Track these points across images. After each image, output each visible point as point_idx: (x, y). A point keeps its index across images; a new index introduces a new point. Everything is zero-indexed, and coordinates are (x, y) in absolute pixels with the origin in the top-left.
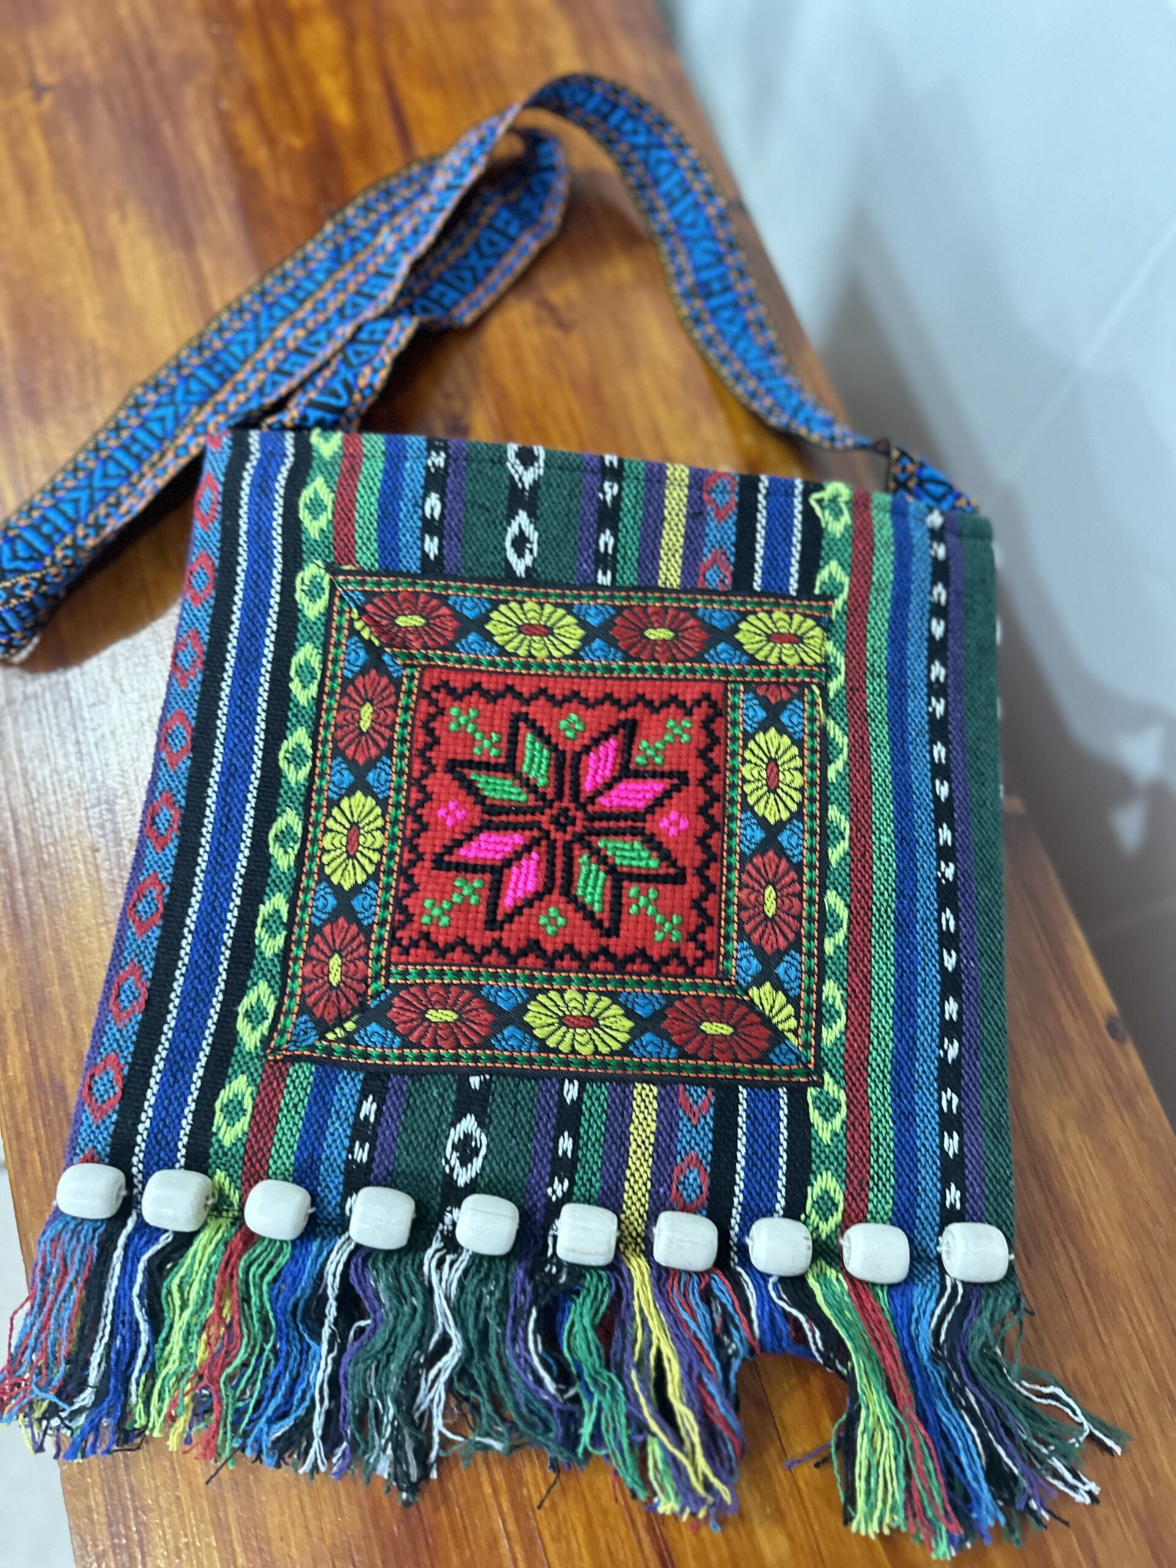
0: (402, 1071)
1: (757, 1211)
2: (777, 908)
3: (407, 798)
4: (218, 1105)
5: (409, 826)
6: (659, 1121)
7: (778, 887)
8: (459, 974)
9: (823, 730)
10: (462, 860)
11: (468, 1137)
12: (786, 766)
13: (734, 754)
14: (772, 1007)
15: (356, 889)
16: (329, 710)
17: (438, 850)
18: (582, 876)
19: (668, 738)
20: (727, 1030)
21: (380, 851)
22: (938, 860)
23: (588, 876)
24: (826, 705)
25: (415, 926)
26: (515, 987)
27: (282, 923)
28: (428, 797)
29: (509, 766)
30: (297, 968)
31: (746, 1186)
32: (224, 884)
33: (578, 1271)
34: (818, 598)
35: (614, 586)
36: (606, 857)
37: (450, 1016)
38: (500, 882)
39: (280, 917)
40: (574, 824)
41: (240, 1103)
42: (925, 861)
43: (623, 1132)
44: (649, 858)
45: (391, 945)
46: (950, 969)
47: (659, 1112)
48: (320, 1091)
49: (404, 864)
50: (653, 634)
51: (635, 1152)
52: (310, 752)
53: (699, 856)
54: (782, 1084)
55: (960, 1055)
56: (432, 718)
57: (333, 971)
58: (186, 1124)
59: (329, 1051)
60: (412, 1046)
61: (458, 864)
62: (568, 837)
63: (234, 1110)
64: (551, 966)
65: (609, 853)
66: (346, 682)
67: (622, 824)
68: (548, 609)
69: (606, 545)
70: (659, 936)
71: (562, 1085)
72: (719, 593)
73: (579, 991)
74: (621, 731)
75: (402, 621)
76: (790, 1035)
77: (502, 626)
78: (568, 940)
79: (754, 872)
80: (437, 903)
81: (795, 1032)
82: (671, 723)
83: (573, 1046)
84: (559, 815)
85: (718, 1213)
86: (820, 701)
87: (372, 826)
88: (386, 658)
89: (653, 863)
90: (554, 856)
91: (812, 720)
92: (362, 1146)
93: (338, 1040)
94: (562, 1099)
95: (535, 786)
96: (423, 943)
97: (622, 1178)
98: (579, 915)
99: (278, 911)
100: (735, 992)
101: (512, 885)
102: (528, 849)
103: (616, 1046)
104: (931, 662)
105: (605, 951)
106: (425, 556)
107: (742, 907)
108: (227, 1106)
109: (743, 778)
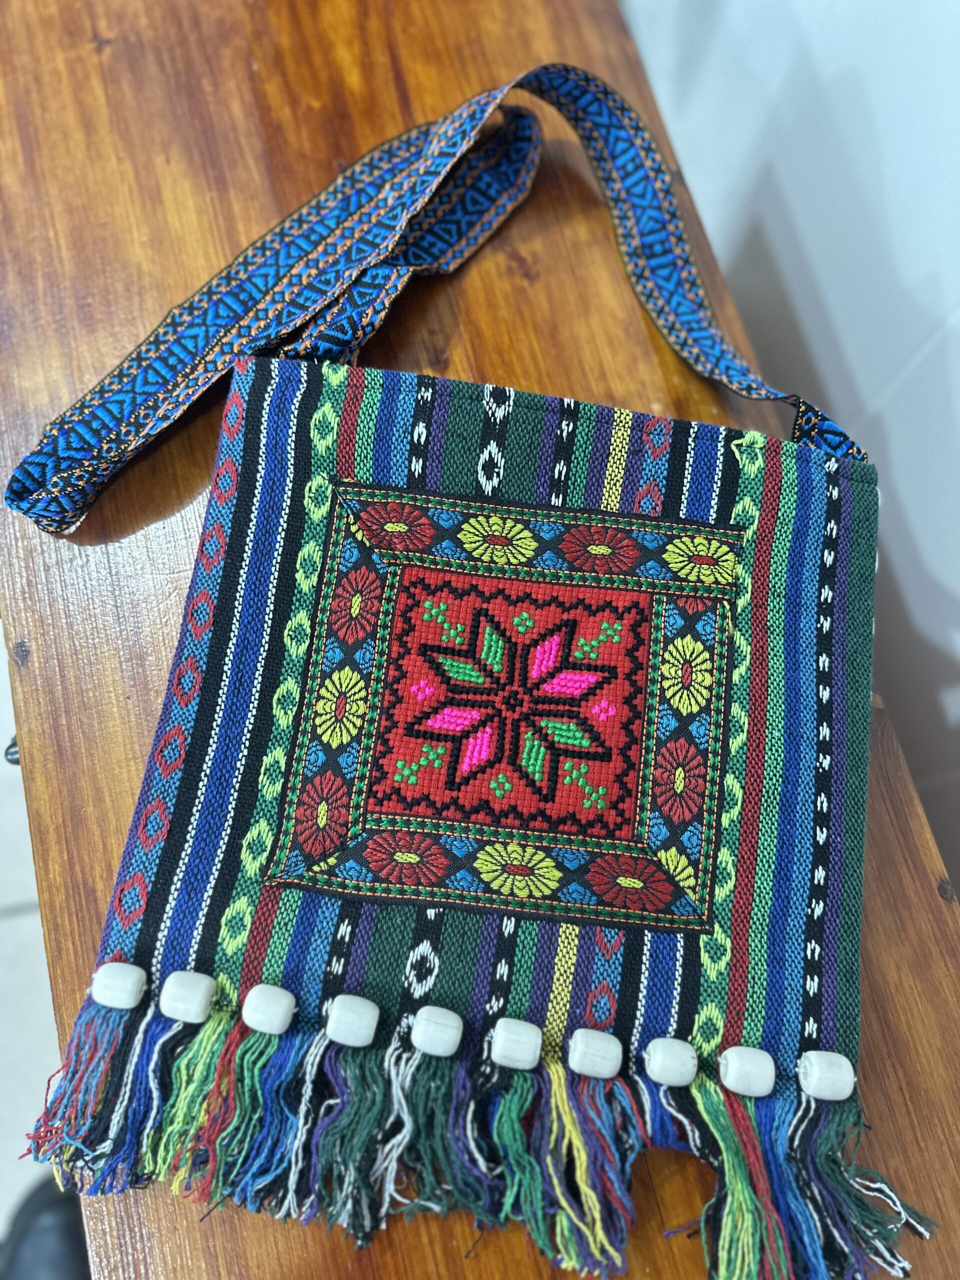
0: (374, 901)
1: (653, 1031)
2: (685, 786)
3: (386, 674)
4: (223, 921)
5: (386, 698)
6: (579, 955)
7: (687, 768)
8: (422, 825)
9: (731, 639)
10: (429, 730)
11: (424, 959)
12: (698, 668)
13: (655, 655)
14: (676, 868)
15: (342, 748)
16: (326, 597)
17: (409, 720)
18: (526, 750)
19: (602, 637)
20: (638, 884)
21: (362, 717)
22: (818, 752)
23: (531, 750)
24: (734, 618)
25: (389, 782)
26: (467, 838)
27: (280, 772)
28: (404, 675)
29: (470, 653)
30: (291, 811)
31: (646, 1011)
32: (235, 738)
33: (507, 1073)
34: (733, 528)
35: (564, 507)
36: (547, 735)
37: (413, 858)
38: (460, 750)
39: (279, 767)
40: (521, 706)
41: (241, 919)
42: (808, 753)
43: (549, 962)
44: (582, 738)
45: (368, 797)
46: (821, 843)
47: (580, 948)
48: (306, 914)
49: (382, 730)
50: (595, 550)
51: (558, 980)
52: (309, 631)
53: (624, 739)
54: (680, 930)
55: (824, 913)
56: (410, 609)
57: (320, 816)
58: (197, 934)
59: (314, 880)
60: (381, 881)
61: (425, 732)
62: (516, 716)
63: (236, 925)
64: (497, 822)
65: (549, 732)
66: (341, 575)
67: (561, 707)
68: (510, 523)
69: (560, 473)
70: (587, 804)
71: (502, 921)
72: (652, 519)
73: (519, 844)
74: (564, 629)
75: (389, 527)
76: (688, 891)
77: (471, 535)
78: (513, 803)
79: (667, 755)
80: (408, 764)
81: (693, 889)
82: (605, 625)
83: (512, 889)
84: (510, 697)
85: (622, 1031)
86: (729, 614)
87: (357, 697)
88: (374, 557)
89: (586, 743)
90: (504, 731)
91: (722, 630)
92: (338, 961)
93: (322, 872)
94: (501, 933)
95: (491, 671)
96: (394, 797)
97: (547, 1000)
98: (523, 782)
99: (278, 762)
100: (646, 854)
101: (469, 753)
102: (483, 723)
103: (547, 892)
104: (821, 587)
105: (542, 813)
106: (411, 474)
107: (655, 783)
108: (231, 921)
109: (662, 675)
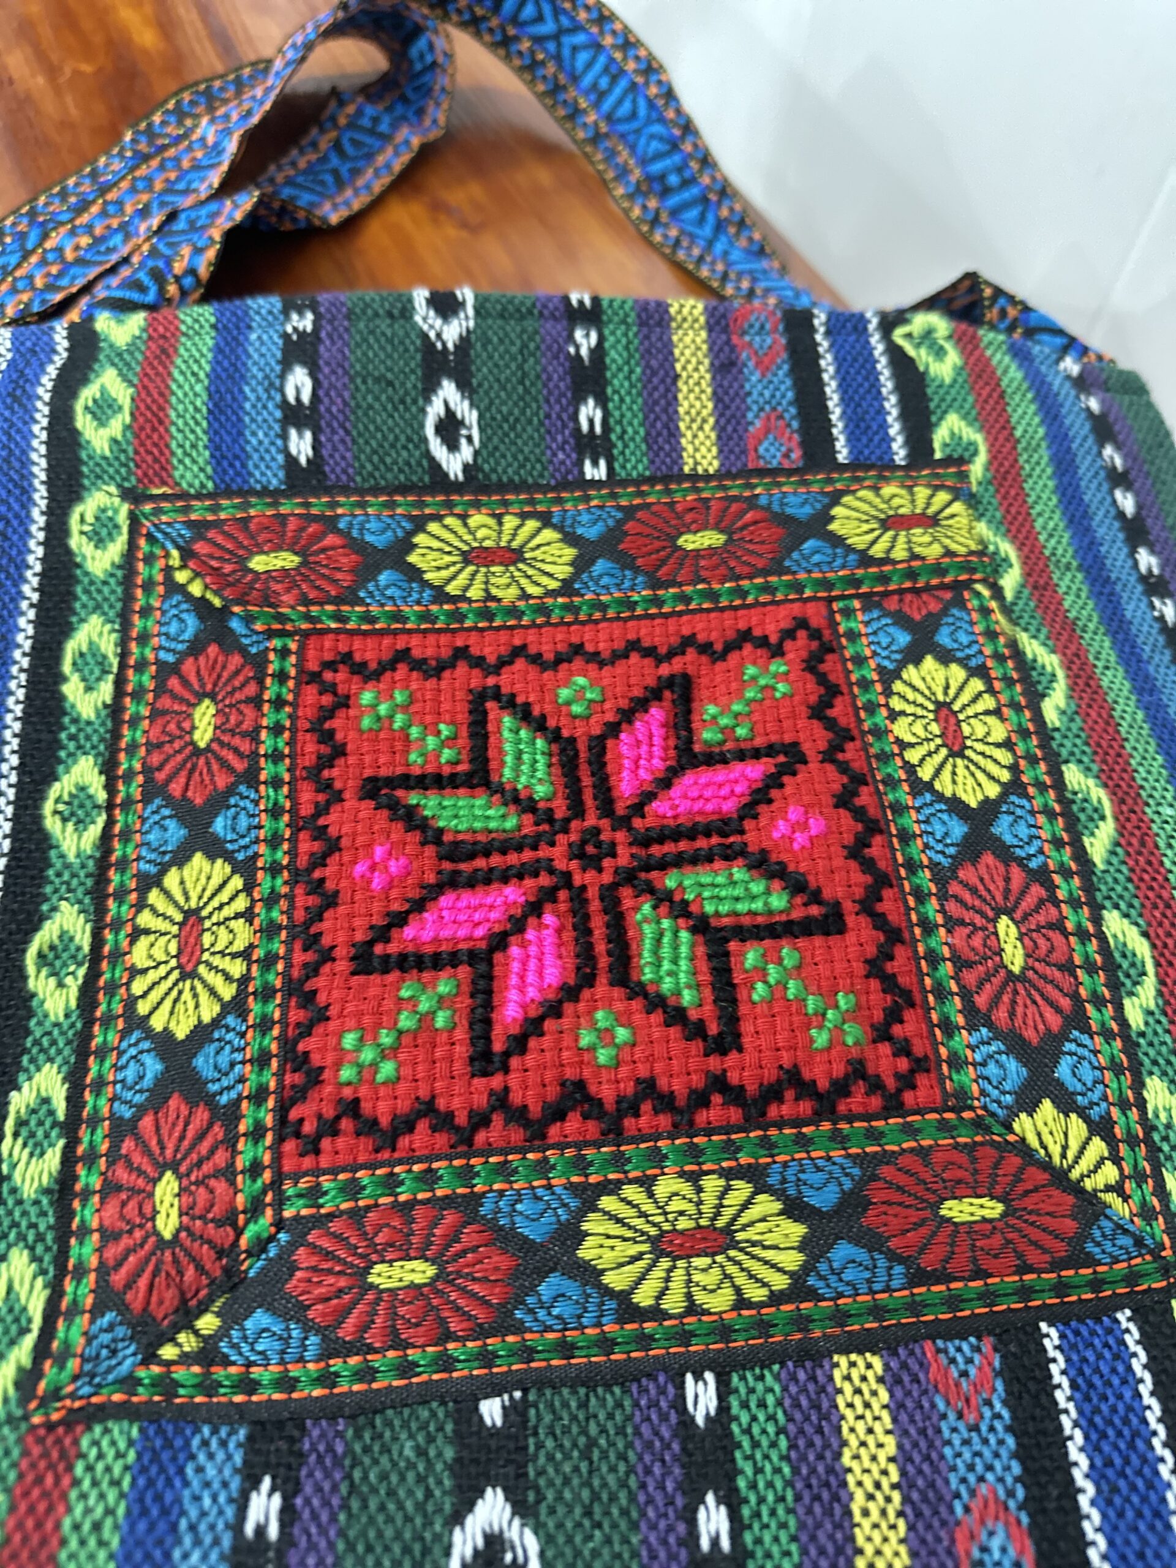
0: (331, 1409)
2: (1028, 956)
3: (293, 853)
5: (300, 901)
6: (899, 1430)
7: (1018, 915)
8: (429, 1178)
9: (1014, 648)
10: (411, 949)
11: (494, 1542)
12: (970, 711)
13: (871, 708)
14: (1065, 1148)
15: (202, 1034)
16: (134, 722)
17: (359, 937)
18: (648, 944)
19: (750, 694)
20: (993, 1209)
21: (245, 954)
23: (658, 941)
24: (1007, 610)
25: (328, 1089)
26: (549, 1187)
27: (55, 1124)
28: (333, 847)
29: (478, 775)
30: (87, 1214)
34: (943, 464)
35: (613, 480)
36: (685, 903)
37: (420, 1272)
38: (490, 977)
39: (51, 1113)
40: (614, 855)
43: (830, 1470)
44: (768, 892)
45: (280, 1139)
47: (896, 1408)
48: (151, 1483)
49: (296, 973)
50: (690, 542)
51: (866, 1513)
52: (102, 796)
53: (861, 879)
54: (1120, 1302)
56: (329, 713)
57: (163, 1209)
59: (167, 1386)
60: (345, 1350)
61: (403, 957)
62: (607, 878)
64: (614, 1133)
65: (690, 896)
66: (165, 670)
67: (702, 843)
68: (510, 522)
69: (591, 422)
70: (821, 1039)
71: (681, 1386)
72: (791, 472)
73: (682, 1174)
74: (667, 694)
75: (259, 563)
76: (1110, 1198)
77: (436, 555)
78: (643, 1072)
79: (967, 896)
80: (368, 1035)
81: (1117, 1189)
82: (751, 670)
83: (689, 1296)
84: (584, 842)
86: (994, 606)
87: (227, 912)
88: (235, 624)
89: (778, 901)
90: (587, 917)
91: (992, 635)
93: (185, 1359)
94: (688, 1420)
95: (531, 798)
96: (345, 1124)
98: (657, 1017)
99: (46, 1101)
100: (988, 1130)
101: (514, 980)
102: (535, 908)
103: (780, 1282)
104: (1133, 552)
105: (719, 1083)
106: (291, 461)
107: (961, 963)
109: (899, 741)
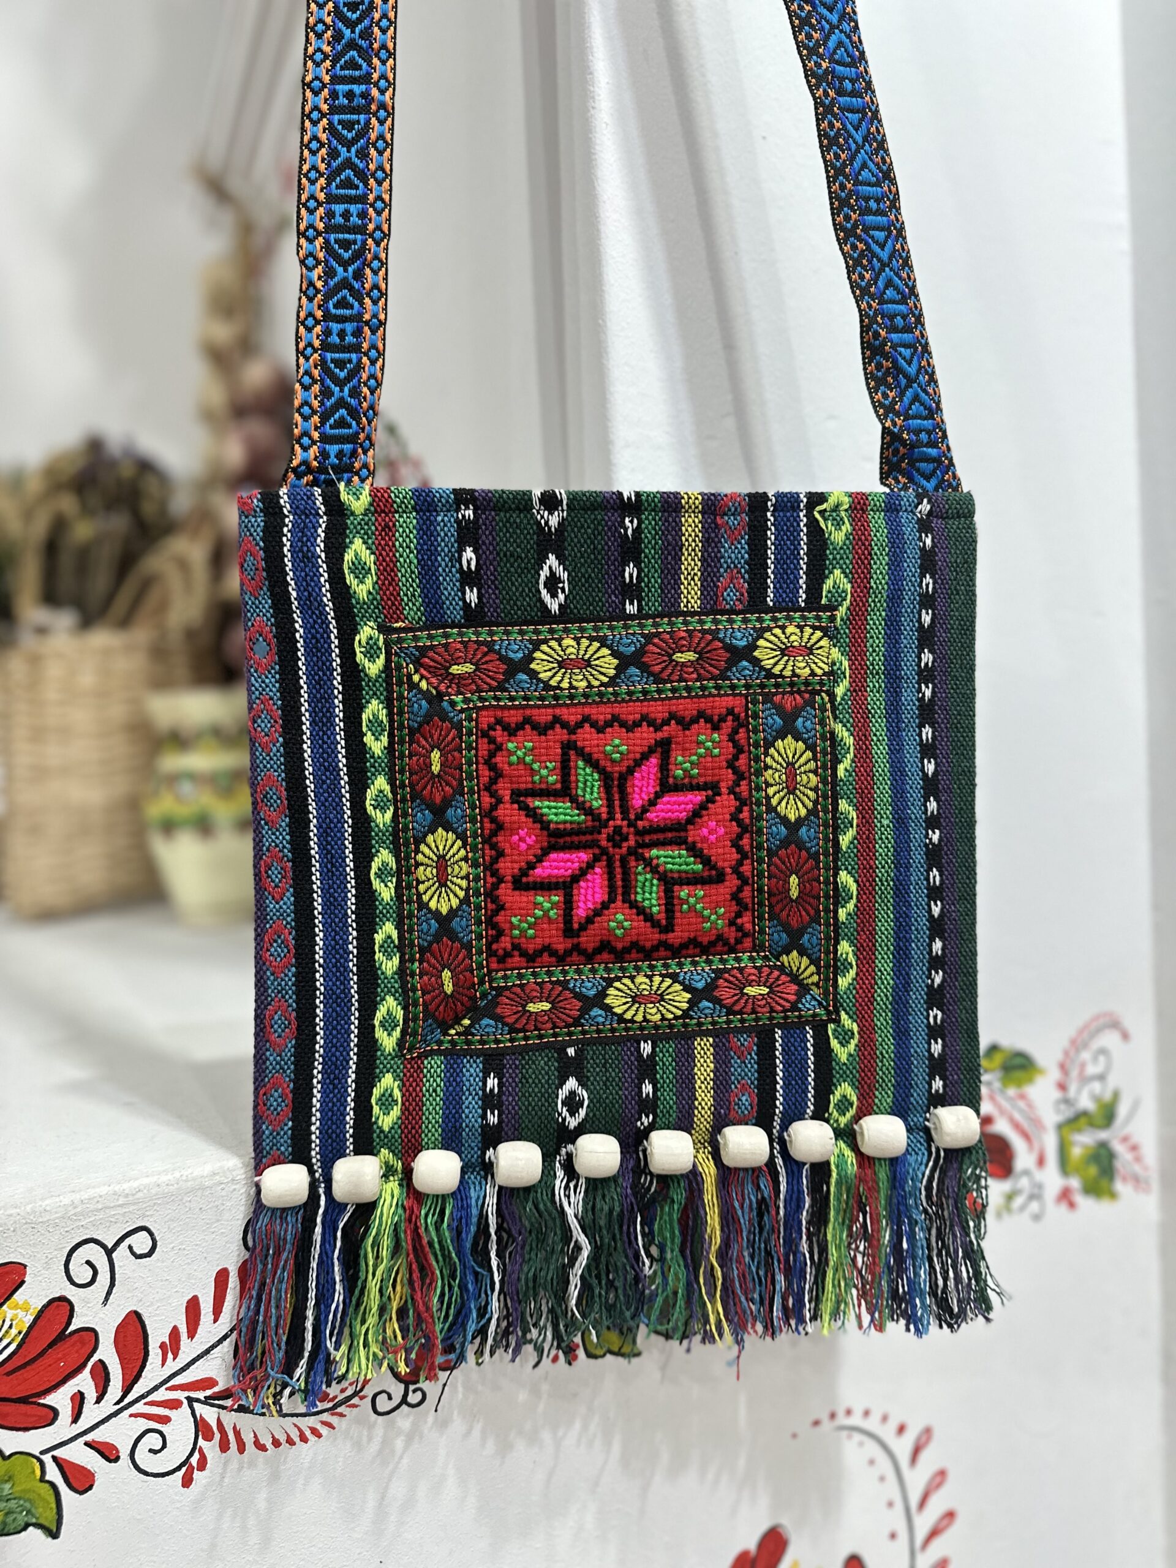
0: (513, 1051)
1: (794, 1114)
2: (800, 892)
3: (482, 828)
4: (373, 1101)
5: (488, 852)
6: (716, 1062)
7: (800, 874)
8: (549, 974)
9: (832, 733)
10: (538, 880)
11: (572, 1093)
12: (802, 769)
13: (757, 760)
14: (799, 968)
15: (452, 912)
16: (401, 758)
17: (516, 872)
18: (640, 886)
19: (701, 751)
20: (765, 990)
21: (466, 877)
22: (927, 830)
23: (644, 885)
24: (834, 709)
25: (507, 939)
26: (595, 978)
27: (395, 946)
28: (501, 827)
29: (565, 791)
30: (415, 982)
31: (785, 1101)
32: (340, 921)
33: (665, 1180)
34: (824, 608)
35: (641, 615)
36: (657, 865)
37: (546, 1006)
38: (572, 896)
39: (393, 942)
40: (627, 840)
41: (391, 1095)
42: (917, 832)
43: (690, 1074)
44: (694, 863)
45: (489, 956)
46: (936, 915)
47: (716, 1055)
48: (451, 1075)
49: (489, 887)
50: (681, 657)
51: (700, 1087)
52: (391, 796)
53: (734, 856)
54: (807, 1023)
55: (944, 980)
56: (492, 754)
57: (446, 983)
58: (350, 1119)
59: (452, 1042)
60: (518, 1031)
61: (535, 883)
62: (624, 852)
63: (387, 1102)
64: (622, 959)
65: (660, 862)
66: (413, 731)
67: (669, 835)
68: (584, 643)
69: (631, 576)
70: (708, 926)
71: (639, 1044)
72: (738, 612)
73: (646, 975)
74: (659, 749)
75: (455, 669)
76: (813, 987)
77: (545, 663)
78: (634, 938)
79: (780, 864)
80: (523, 918)
81: (817, 985)
82: (702, 737)
83: (645, 1016)
84: (614, 833)
85: (764, 1121)
86: (828, 705)
87: (456, 857)
89: (698, 867)
90: (614, 869)
91: (823, 724)
92: (493, 1113)
93: (459, 1034)
94: (640, 1055)
95: (590, 807)
96: (515, 952)
97: (692, 1107)
98: (641, 918)
99: (390, 937)
100: (769, 961)
101: (582, 898)
102: (591, 865)
103: (678, 1013)
104: (921, 651)
105: (664, 943)
106: (467, 606)
107: (772, 893)
108: (380, 1099)
109: (766, 782)
